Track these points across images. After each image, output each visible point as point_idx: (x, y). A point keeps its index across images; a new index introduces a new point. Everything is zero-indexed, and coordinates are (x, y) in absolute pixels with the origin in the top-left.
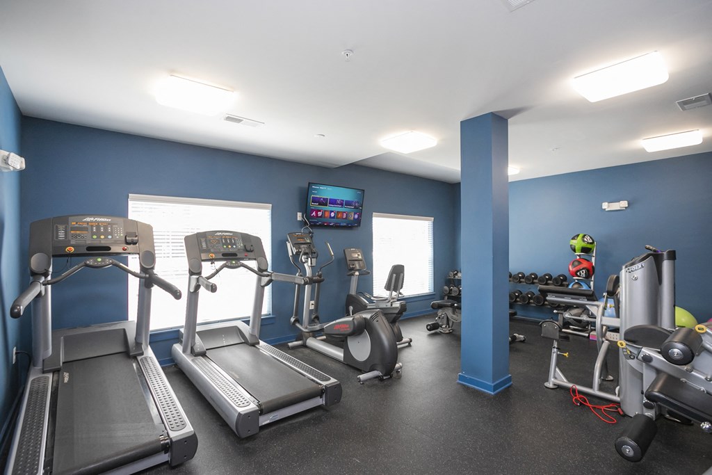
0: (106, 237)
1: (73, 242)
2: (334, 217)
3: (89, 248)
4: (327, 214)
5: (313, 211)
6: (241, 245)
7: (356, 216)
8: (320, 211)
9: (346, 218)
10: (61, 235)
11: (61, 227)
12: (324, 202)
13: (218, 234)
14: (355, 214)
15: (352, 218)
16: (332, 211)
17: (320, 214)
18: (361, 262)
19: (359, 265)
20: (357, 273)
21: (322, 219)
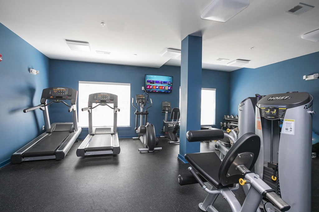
0: (62, 94)
1: (53, 95)
2: (158, 89)
3: (57, 97)
4: (154, 87)
5: (148, 86)
6: (109, 98)
7: (169, 88)
8: (151, 86)
9: (164, 89)
10: (50, 93)
11: (51, 91)
12: (153, 82)
13: (102, 94)
14: (168, 87)
15: (167, 89)
16: (156, 86)
17: (151, 87)
18: (169, 108)
19: (168, 109)
20: (167, 112)
21: (153, 89)
